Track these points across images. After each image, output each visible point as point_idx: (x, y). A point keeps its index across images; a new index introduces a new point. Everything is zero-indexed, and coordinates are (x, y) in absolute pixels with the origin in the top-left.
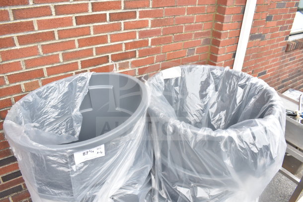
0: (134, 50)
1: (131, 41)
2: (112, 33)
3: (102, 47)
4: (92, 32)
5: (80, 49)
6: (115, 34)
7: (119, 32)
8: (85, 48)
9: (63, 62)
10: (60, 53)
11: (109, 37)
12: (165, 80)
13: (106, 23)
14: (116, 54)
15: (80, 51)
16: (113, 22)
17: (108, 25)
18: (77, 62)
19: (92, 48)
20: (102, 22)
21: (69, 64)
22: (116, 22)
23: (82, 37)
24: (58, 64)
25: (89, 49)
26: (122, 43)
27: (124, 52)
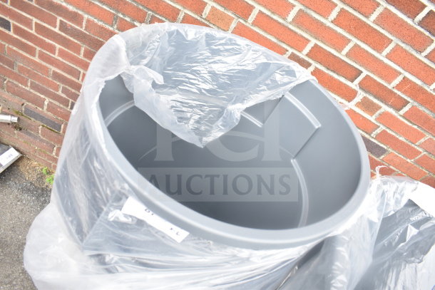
0: (409, 99)
1: (419, 82)
2: (403, 45)
3: (367, 52)
4: (374, 16)
5: (332, 26)
6: (406, 51)
7: (414, 53)
8: (339, 30)
9: (290, 23)
10: (298, 7)
11: (391, 46)
12: (410, 201)
13: (409, 21)
14: (375, 81)
15: (329, 28)
16: (422, 30)
17: (410, 28)
18: (308, 41)
19: (349, 41)
20: (405, 14)
21: (296, 33)
22: (427, 34)
23: (351, 10)
24: (281, 20)
25: (344, 37)
26: (400, 73)
27: (390, 87)
